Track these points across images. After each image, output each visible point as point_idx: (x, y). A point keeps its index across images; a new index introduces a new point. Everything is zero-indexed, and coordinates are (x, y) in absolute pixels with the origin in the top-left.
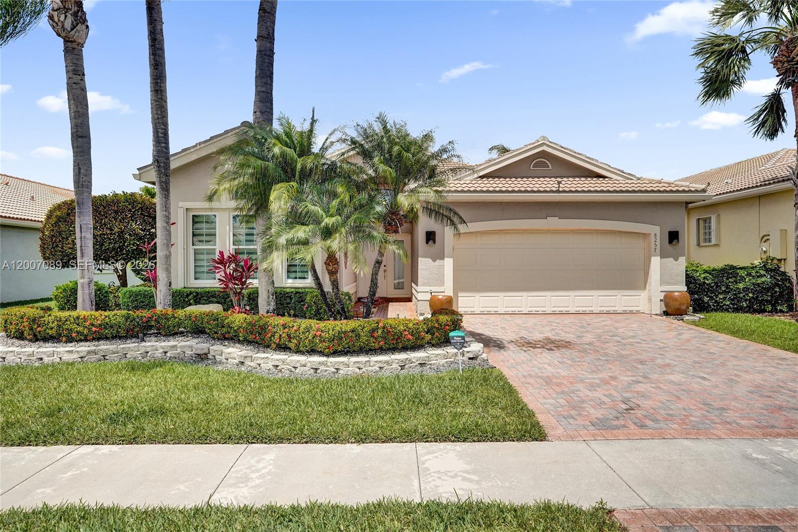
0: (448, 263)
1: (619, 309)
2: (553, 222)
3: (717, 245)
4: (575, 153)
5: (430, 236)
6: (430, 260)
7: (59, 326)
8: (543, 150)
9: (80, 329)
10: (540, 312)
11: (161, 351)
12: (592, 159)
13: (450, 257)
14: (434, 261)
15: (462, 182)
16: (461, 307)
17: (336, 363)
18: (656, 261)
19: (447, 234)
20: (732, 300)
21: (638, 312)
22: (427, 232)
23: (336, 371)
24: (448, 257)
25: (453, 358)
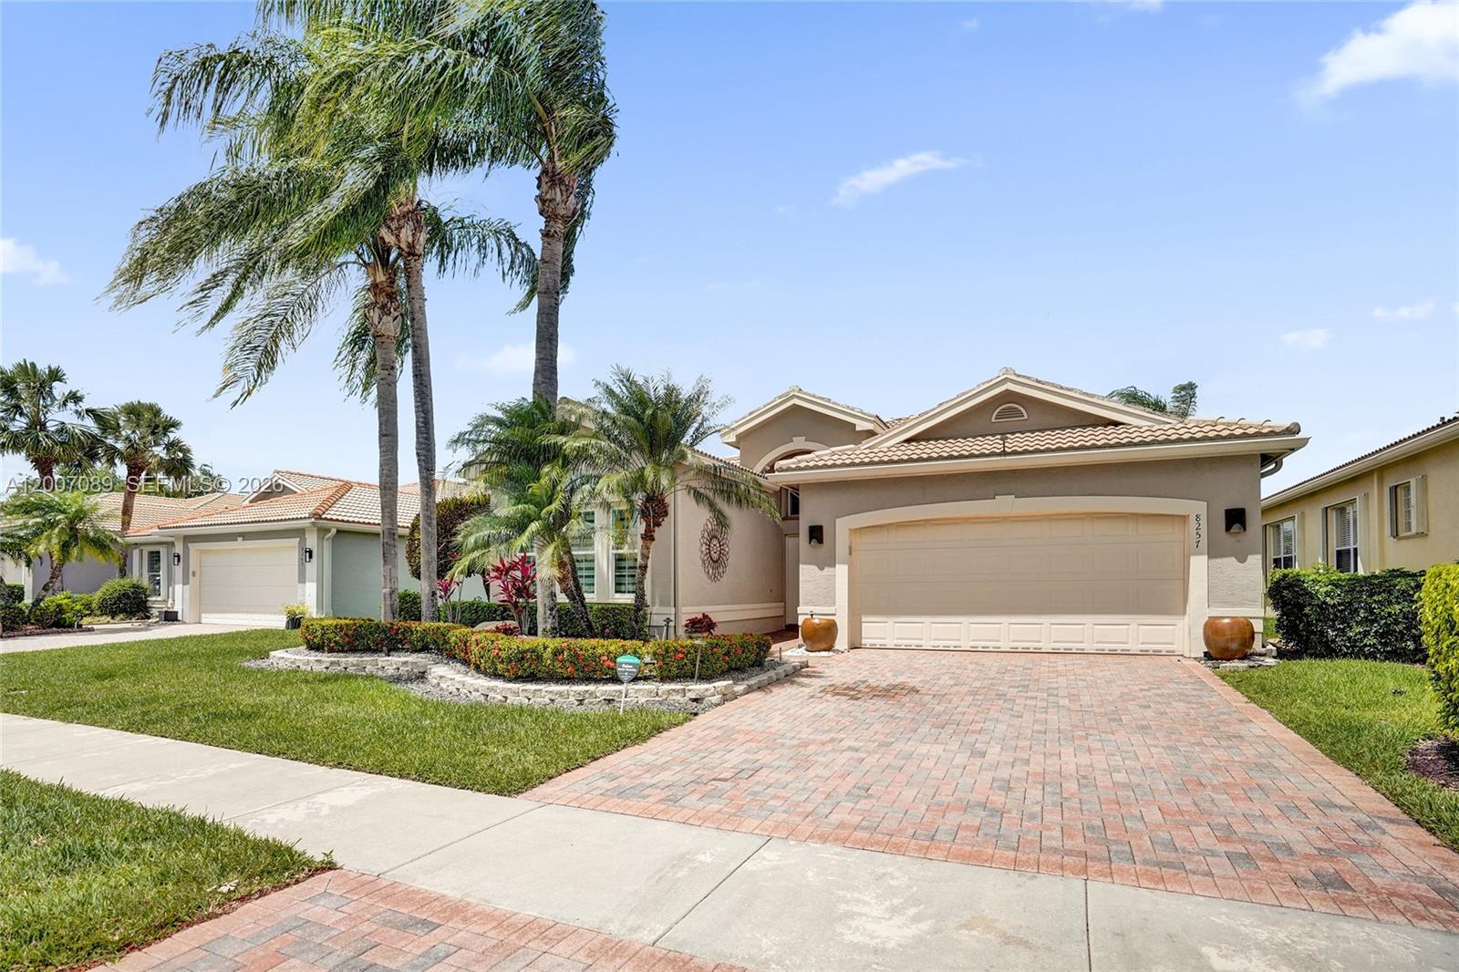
0: (841, 571)
1: (1134, 647)
2: (1005, 504)
3: (1421, 535)
4: (1062, 388)
5: (816, 533)
6: (815, 567)
7: (323, 635)
8: (1007, 389)
9: (337, 638)
10: (991, 649)
11: (395, 666)
12: (1093, 396)
13: (845, 563)
14: (822, 569)
15: (876, 450)
16: (866, 638)
17: (504, 689)
18: (1199, 564)
19: (842, 530)
20: (1382, 635)
21: (1170, 654)
22: (810, 527)
23: (503, 699)
24: (840, 563)
25: (664, 697)
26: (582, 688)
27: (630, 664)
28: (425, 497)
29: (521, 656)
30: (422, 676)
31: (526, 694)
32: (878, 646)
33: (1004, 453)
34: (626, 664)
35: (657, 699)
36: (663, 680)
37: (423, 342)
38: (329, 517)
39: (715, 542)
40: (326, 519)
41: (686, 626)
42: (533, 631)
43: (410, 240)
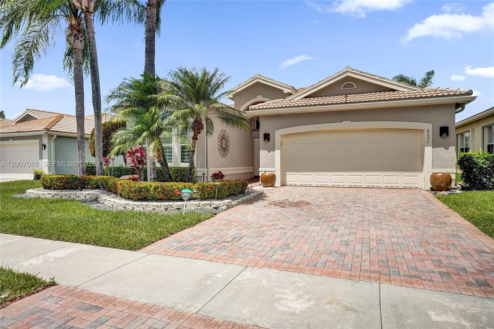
0: (277, 153)
1: (401, 185)
2: (346, 125)
4: (371, 75)
5: (267, 137)
6: (267, 151)
7: (51, 182)
8: (348, 76)
9: (58, 184)
10: (341, 186)
11: (84, 195)
12: (384, 78)
13: (279, 150)
14: (269, 152)
15: (292, 101)
16: (288, 181)
17: (133, 204)
18: (428, 150)
19: (278, 135)
21: (416, 188)
22: (264, 134)
23: (132, 209)
24: (277, 149)
25: (202, 207)
26: (167, 203)
27: (187, 193)
28: (97, 121)
29: (140, 190)
30: (96, 200)
31: (142, 207)
32: (293, 185)
33: (346, 103)
34: (186, 193)
35: (199, 208)
36: (202, 199)
37: (94, 52)
38: (53, 130)
39: (224, 140)
40: (52, 131)
41: (212, 176)
42: (145, 180)
43: (87, 5)
